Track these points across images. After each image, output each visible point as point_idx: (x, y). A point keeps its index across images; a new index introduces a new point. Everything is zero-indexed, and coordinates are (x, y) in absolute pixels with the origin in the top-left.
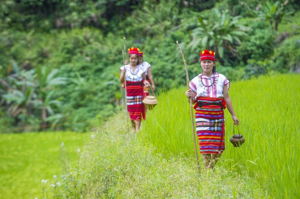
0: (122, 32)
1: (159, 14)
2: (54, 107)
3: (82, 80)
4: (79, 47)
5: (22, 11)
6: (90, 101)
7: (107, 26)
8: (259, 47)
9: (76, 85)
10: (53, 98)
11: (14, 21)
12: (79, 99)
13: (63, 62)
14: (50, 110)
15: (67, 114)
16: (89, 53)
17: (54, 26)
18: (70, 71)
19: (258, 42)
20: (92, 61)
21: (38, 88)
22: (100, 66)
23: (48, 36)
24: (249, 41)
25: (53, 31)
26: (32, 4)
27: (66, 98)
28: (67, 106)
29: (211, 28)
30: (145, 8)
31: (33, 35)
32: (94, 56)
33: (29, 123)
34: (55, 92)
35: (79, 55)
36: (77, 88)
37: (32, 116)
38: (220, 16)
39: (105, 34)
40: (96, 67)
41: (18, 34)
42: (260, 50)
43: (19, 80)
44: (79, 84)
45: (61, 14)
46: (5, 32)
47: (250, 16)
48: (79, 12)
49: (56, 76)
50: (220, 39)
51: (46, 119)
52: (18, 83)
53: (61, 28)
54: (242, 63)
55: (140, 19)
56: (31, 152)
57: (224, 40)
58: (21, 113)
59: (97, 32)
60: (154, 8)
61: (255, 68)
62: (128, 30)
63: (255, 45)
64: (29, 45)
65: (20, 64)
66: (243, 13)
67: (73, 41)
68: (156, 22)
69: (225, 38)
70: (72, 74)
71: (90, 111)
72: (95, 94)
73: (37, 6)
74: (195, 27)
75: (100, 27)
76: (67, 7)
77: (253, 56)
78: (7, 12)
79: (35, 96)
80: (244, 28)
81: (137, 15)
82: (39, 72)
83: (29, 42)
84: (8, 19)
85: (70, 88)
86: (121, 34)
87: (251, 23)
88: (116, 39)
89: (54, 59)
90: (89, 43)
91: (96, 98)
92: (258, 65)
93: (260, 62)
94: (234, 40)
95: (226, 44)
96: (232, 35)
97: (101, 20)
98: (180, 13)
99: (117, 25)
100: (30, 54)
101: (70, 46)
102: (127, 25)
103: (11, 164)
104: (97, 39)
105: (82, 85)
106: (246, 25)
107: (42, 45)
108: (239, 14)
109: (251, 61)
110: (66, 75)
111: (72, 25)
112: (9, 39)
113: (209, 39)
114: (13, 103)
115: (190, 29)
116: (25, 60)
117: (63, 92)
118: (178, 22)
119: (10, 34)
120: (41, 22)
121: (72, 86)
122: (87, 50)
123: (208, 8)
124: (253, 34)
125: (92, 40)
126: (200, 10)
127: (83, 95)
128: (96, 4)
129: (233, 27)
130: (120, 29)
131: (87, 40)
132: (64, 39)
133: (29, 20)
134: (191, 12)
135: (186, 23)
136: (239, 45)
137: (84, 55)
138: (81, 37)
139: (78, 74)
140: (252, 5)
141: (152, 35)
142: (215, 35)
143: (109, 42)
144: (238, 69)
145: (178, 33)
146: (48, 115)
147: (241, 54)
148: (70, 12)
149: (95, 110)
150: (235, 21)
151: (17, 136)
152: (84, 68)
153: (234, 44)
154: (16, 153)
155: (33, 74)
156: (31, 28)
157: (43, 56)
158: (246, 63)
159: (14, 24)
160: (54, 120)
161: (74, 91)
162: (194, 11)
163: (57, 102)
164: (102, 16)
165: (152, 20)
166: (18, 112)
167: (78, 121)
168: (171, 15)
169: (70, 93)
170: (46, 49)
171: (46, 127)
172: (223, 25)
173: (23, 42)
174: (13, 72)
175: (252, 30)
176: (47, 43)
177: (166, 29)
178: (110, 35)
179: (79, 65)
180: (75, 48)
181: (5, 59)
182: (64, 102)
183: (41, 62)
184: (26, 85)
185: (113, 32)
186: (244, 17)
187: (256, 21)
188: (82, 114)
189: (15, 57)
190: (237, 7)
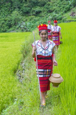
1: (44, 13)
3: (32, 24)
5: (23, 13)
11: (22, 15)
17: (28, 15)
18: (30, 22)
21: (26, 25)
22: (35, 21)
26: (25, 12)
27: (30, 27)
28: (30, 28)
29: (52, 15)
30: (42, 12)
33: (24, 31)
37: (25, 29)
38: (54, 14)
39: (36, 17)
41: (23, 17)
42: (60, 19)
45: (29, 13)
49: (28, 23)
51: (27, 30)
59: (35, 16)
74: (50, 15)
78: (21, 13)
89: (28, 20)
92: (60, 21)
95: (55, 18)
98: (48, 13)
99: (38, 15)
100: (25, 20)
101: (31, 18)
102: (40, 15)
111: (31, 15)
113: (52, 17)
118: (47, 15)
122: (33, 19)
124: (59, 16)
126: (51, 13)
127: (33, 26)
128: (35, 12)
131: (33, 17)
135: (48, 15)
141: (43, 17)
143: (37, 18)
145: (47, 16)
148: (31, 13)
149: (34, 28)
150: (56, 14)
151: (22, 33)
152: (33, 22)
153: (56, 18)
155: (25, 23)
156: (25, 16)
157: (26, 20)
163: (29, 27)
164: (36, 14)
165: (43, 14)
170: (27, 19)
171: (27, 31)
174: (22, 23)
176: (27, 18)
179: (32, 21)
184: (24, 25)
187: (59, 14)
188: (32, 29)
189: (22, 20)
190: (56, 12)
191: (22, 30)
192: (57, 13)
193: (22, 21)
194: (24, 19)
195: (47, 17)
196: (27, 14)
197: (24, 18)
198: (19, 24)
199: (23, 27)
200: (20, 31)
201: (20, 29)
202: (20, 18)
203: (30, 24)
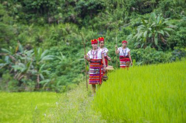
0: (91, 26)
1: (115, 15)
2: (45, 74)
4: (62, 36)
5: (26, 12)
6: (69, 71)
7: (81, 23)
8: (182, 39)
9: (60, 60)
10: (44, 69)
11: (21, 18)
12: (61, 69)
13: (52, 45)
14: (42, 77)
15: (53, 79)
16: (69, 40)
19: (181, 36)
20: (70, 45)
21: (35, 61)
22: (76, 48)
23: (43, 28)
24: (175, 35)
25: (46, 25)
26: (32, 7)
27: (53, 69)
28: (53, 74)
29: (150, 25)
30: (107, 11)
31: (33, 27)
32: (72, 42)
33: (28, 85)
34: (45, 65)
35: (62, 40)
36: (60, 63)
37: (30, 80)
38: (156, 18)
39: (80, 28)
40: (73, 49)
41: (23, 26)
42: (183, 41)
43: (23, 56)
44: (62, 60)
45: (52, 14)
46: (15, 25)
47: (176, 18)
48: (63, 13)
49: (47, 54)
50: (155, 33)
51: (39, 82)
52: (22, 58)
53: (51, 23)
54: (170, 49)
55: (103, 19)
56: (25, 105)
57: (158, 34)
58: (23, 78)
59: (75, 26)
60: (113, 11)
61: (179, 53)
62: (95, 25)
63: (180, 37)
64: (30, 34)
65: (24, 46)
66: (171, 16)
67: (58, 31)
68: (114, 21)
69: (159, 32)
70: (58, 53)
71: (68, 78)
72: (72, 67)
73: (36, 8)
74: (139, 24)
75: (77, 23)
76: (56, 10)
77: (177, 44)
78: (16, 12)
79: (33, 67)
80: (173, 26)
81: (101, 16)
82: (36, 52)
83: (30, 32)
84: (17, 17)
85: (56, 62)
86: (90, 28)
87: (177, 22)
88: (87, 31)
90: (69, 33)
91: (72, 69)
92: (181, 51)
93: (182, 49)
94: (165, 34)
95: (160, 36)
96: (164, 30)
97: (78, 18)
98: (130, 15)
99: (88, 22)
101: (57, 35)
102: (94, 22)
103: (11, 114)
104: (74, 31)
105: (64, 61)
106: (174, 24)
107: (39, 34)
108: (169, 17)
109: (176, 48)
110: (53, 53)
111: (59, 21)
112: (17, 29)
113: (148, 33)
114: (18, 71)
115: (136, 25)
116: (27, 43)
117: (51, 65)
118: (128, 21)
119: (18, 26)
120: (38, 19)
121: (57, 61)
122: (68, 37)
123: (148, 12)
124: (178, 30)
125: (71, 31)
126: (143, 14)
127: (64, 67)
128: (75, 8)
129: (165, 25)
130: (90, 24)
131: (68, 31)
132: (53, 30)
133: (30, 18)
134: (137, 14)
135: (133, 22)
136: (168, 37)
137: (66, 41)
138: (64, 29)
139: (61, 53)
140: (178, 11)
141: (111, 29)
142: (152, 30)
144: (168, 53)
145: (128, 28)
146: (41, 80)
147: (169, 43)
148: (58, 13)
149: (72, 77)
150: (166, 21)
151: (17, 94)
152: (65, 49)
153: (165, 36)
154: (15, 106)
155: (32, 53)
156: (32, 23)
157: (39, 41)
158: (173, 49)
159: (21, 20)
160: (45, 83)
161: (58, 64)
162: (139, 14)
163: (47, 71)
164: (78, 16)
165: (111, 19)
166: (21, 78)
167: (60, 85)
168: (124, 16)
169: (56, 66)
170: (41, 36)
171: (38, 88)
172: (158, 24)
173: (26, 31)
174: (19, 51)
175: (178, 27)
177: (120, 25)
178: (83, 28)
179: (62, 47)
180: (60, 37)
181: (14, 43)
182: (52, 71)
183: (38, 45)
184: (27, 60)
185: (85, 26)
186: (173, 18)
187: (181, 21)
188: (63, 79)
189: (21, 42)
190: (167, 12)
191: (18, 82)
193: (20, 45)
194: (29, 35)
196: (43, 15)
197: (29, 32)
198: (7, 58)
199: (23, 70)
200: (11, 87)
201: (9, 80)
202: (11, 30)
203: (55, 60)
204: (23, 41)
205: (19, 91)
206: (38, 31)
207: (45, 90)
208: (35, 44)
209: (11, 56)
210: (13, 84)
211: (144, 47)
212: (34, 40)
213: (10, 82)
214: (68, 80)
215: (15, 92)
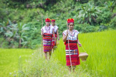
0: (52, 10)
1: (66, 4)
3: (36, 29)
4: (35, 16)
5: (13, 1)
6: (39, 37)
7: (46, 8)
8: (105, 18)
10: (24, 35)
12: (34, 36)
13: (28, 21)
14: (23, 40)
15: (29, 42)
17: (26, 7)
18: (31, 25)
19: (105, 17)
21: (19, 31)
23: (23, 11)
24: (101, 16)
25: (25, 9)
27: (29, 35)
28: (29, 39)
29: (87, 10)
30: (61, 2)
31: (18, 10)
32: (41, 19)
33: (14, 44)
34: (25, 33)
35: (35, 19)
36: (34, 32)
37: (16, 42)
38: (90, 6)
39: (45, 11)
41: (12, 9)
42: (106, 20)
43: (11, 27)
44: (35, 30)
45: (29, 2)
46: (7, 9)
47: (102, 6)
48: (36, 2)
49: (26, 26)
50: (90, 15)
51: (21, 43)
52: (11, 29)
53: (28, 8)
54: (98, 24)
55: (59, 6)
56: (13, 56)
57: (92, 15)
59: (42, 10)
60: (65, 2)
61: (103, 27)
62: (54, 10)
63: (104, 17)
64: (16, 14)
65: (12, 21)
66: (99, 5)
67: (33, 13)
68: (65, 7)
70: (32, 26)
71: (38, 41)
74: (80, 10)
75: (43, 8)
77: (103, 22)
79: (17, 34)
80: (100, 11)
81: (58, 4)
82: (19, 25)
84: (8, 4)
85: (31, 32)
86: (52, 11)
87: (102, 9)
88: (49, 13)
89: (25, 20)
90: (39, 14)
92: (104, 26)
93: (105, 25)
94: (95, 16)
95: (92, 17)
96: (95, 13)
97: (44, 5)
98: (75, 4)
99: (50, 8)
100: (16, 18)
101: (32, 15)
102: (54, 8)
104: (42, 13)
105: (36, 31)
106: (101, 10)
107: (21, 14)
109: (102, 24)
110: (29, 26)
111: (33, 7)
112: (8, 11)
113: (86, 15)
114: (8, 36)
115: (78, 10)
116: (14, 20)
117: (28, 33)
118: (74, 8)
119: (8, 9)
120: (21, 5)
121: (32, 31)
122: (38, 17)
123: (86, 2)
124: (103, 13)
125: (40, 13)
126: (83, 3)
127: (36, 34)
129: (95, 10)
130: (51, 9)
131: (38, 13)
132: (29, 12)
133: (16, 5)
134: (79, 4)
135: (77, 8)
137: (37, 19)
138: (36, 12)
139: (34, 26)
140: (103, 2)
141: (64, 12)
142: (88, 13)
143: (47, 14)
144: (97, 27)
145: (74, 12)
146: (22, 42)
147: (98, 21)
148: (32, 2)
149: (40, 40)
150: (96, 8)
152: (36, 24)
153: (96, 17)
154: (7, 57)
155: (17, 25)
156: (17, 7)
157: (21, 19)
158: (100, 25)
159: (10, 6)
160: (24, 44)
161: (32, 33)
163: (26, 37)
164: (45, 4)
165: (64, 6)
166: (10, 40)
167: (33, 45)
168: (71, 5)
169: (31, 33)
170: (22, 16)
171: (21, 46)
172: (92, 9)
173: (13, 13)
174: (9, 24)
176: (23, 13)
177: (69, 10)
178: (47, 11)
179: (35, 23)
180: (33, 16)
181: (6, 19)
182: (28, 37)
183: (20, 21)
184: (14, 30)
185: (49, 10)
186: (100, 6)
187: (104, 8)
188: (35, 42)
189: (10, 19)
190: (97, 3)
191: (8, 43)
192: (98, 5)
193: (10, 21)
195: (73, 14)
197: (15, 13)
198: (2, 29)
199: (11, 36)
200: (4, 46)
201: (3, 41)
202: (5, 12)
203: (30, 30)
204: (12, 18)
205: (9, 48)
206: (20, 12)
207: (24, 48)
208: (18, 20)
209: (4, 27)
210: (5, 44)
211: (83, 23)
212: (18, 18)
213: (4, 43)
214: (38, 42)
215: (6, 48)
